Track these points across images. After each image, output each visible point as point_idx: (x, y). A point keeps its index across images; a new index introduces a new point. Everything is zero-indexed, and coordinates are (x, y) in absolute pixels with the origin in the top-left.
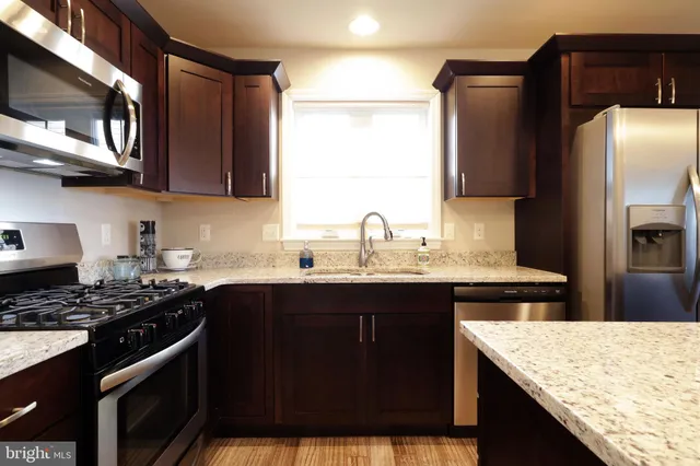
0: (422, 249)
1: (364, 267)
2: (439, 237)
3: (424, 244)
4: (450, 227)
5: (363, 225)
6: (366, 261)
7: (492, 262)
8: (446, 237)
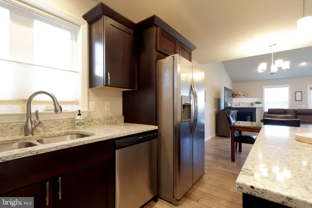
0: (78, 117)
1: (30, 136)
2: (86, 110)
3: (80, 114)
4: (93, 103)
5: (29, 102)
6: (33, 130)
7: (114, 122)
8: (90, 110)
